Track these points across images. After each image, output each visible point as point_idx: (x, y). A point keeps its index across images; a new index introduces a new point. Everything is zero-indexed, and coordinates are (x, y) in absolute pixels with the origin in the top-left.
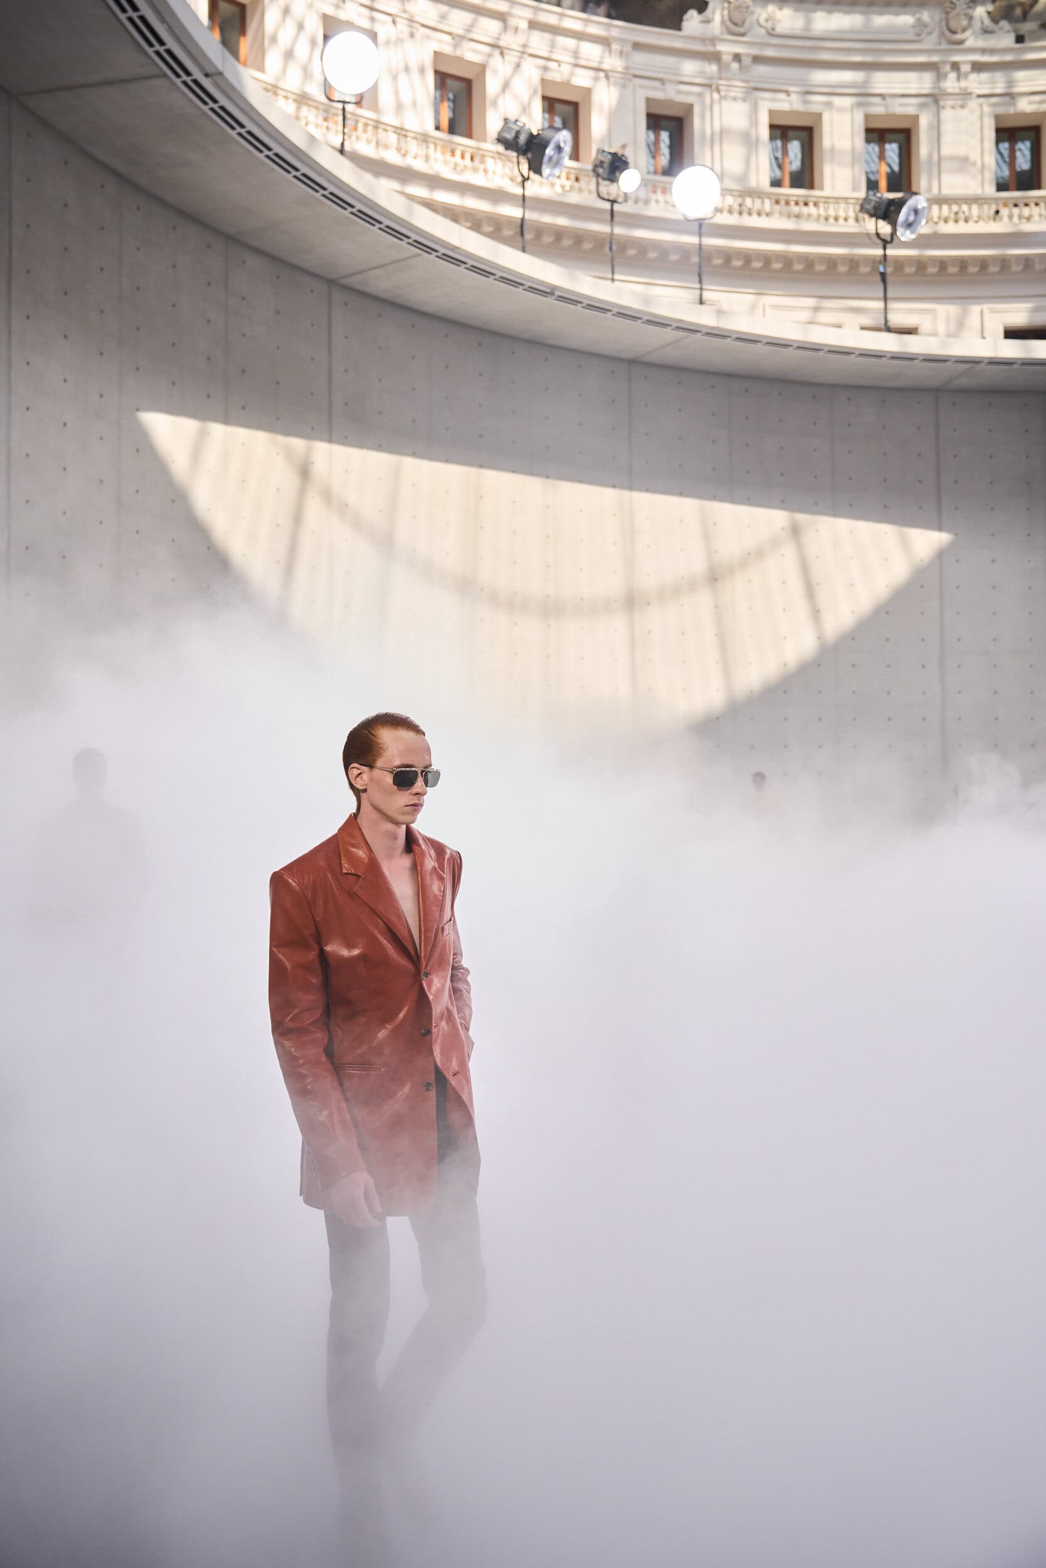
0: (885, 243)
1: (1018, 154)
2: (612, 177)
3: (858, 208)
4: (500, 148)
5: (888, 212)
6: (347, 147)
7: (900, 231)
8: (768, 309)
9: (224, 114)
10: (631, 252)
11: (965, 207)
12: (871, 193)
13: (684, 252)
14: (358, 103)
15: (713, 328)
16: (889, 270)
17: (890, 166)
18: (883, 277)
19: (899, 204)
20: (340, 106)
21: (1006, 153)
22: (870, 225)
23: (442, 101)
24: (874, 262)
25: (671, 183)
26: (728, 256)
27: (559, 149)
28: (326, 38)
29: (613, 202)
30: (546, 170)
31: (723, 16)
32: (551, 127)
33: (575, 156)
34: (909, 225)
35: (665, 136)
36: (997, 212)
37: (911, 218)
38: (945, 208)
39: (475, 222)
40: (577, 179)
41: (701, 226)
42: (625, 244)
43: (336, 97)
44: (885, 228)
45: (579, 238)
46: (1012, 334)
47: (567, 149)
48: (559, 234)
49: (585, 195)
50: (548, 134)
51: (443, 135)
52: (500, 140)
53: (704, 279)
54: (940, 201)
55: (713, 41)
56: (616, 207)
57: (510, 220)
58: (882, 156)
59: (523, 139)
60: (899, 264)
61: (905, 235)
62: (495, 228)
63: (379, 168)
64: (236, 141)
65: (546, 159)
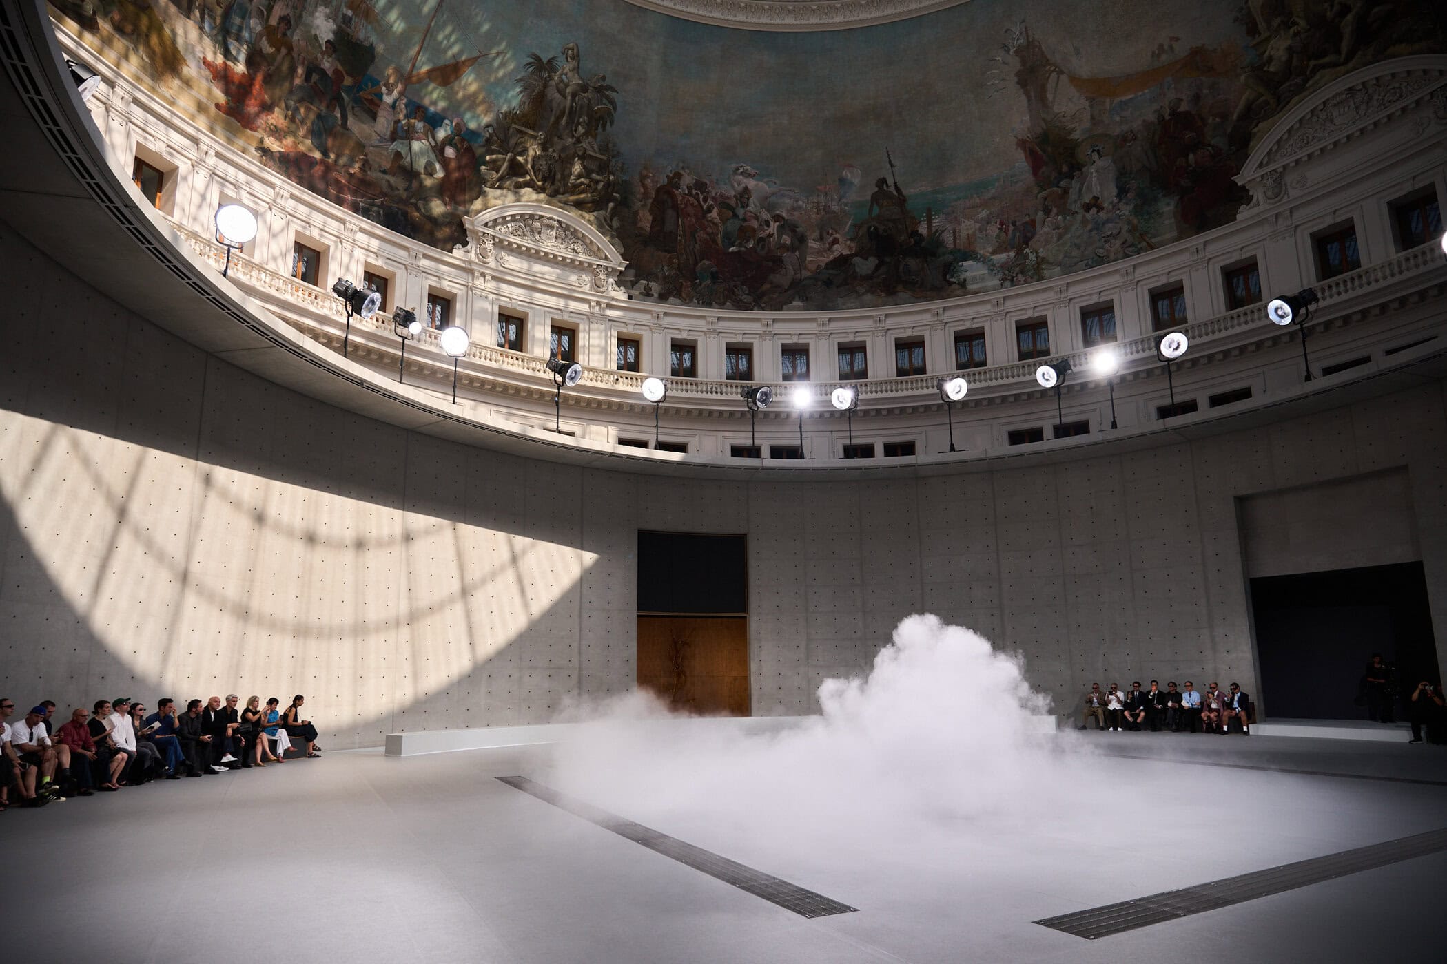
0: (559, 386)
1: (629, 353)
2: (405, 325)
3: (545, 365)
4: (336, 296)
5: (561, 370)
6: (230, 273)
7: (567, 380)
8: (492, 412)
9: (137, 233)
10: (414, 369)
11: (601, 374)
12: (553, 358)
13: (446, 374)
14: (241, 249)
15: (460, 418)
16: (561, 401)
17: (564, 348)
18: (557, 403)
19: (568, 367)
20: (227, 248)
21: (622, 351)
22: (550, 375)
23: (299, 262)
24: (552, 394)
25: (441, 334)
26: (472, 380)
27: (373, 302)
28: (220, 205)
29: (404, 338)
30: (364, 313)
31: (476, 251)
32: (369, 288)
33: (383, 308)
34: (572, 379)
35: (439, 308)
36: (617, 380)
37: (573, 375)
38: (591, 373)
39: (315, 336)
40: (383, 322)
41: (456, 360)
42: (411, 363)
43: (226, 242)
44: (559, 379)
45: (382, 355)
46: (622, 442)
47: (378, 304)
48: (369, 351)
49: (388, 332)
50: (367, 292)
51: (299, 281)
52: (335, 290)
53: (456, 390)
54: (590, 369)
55: (470, 262)
56: (406, 341)
57: (338, 339)
58: (559, 341)
59: (350, 291)
60: (566, 398)
61: (569, 383)
62: (329, 342)
63: (249, 291)
64: (145, 252)
65: (364, 306)
